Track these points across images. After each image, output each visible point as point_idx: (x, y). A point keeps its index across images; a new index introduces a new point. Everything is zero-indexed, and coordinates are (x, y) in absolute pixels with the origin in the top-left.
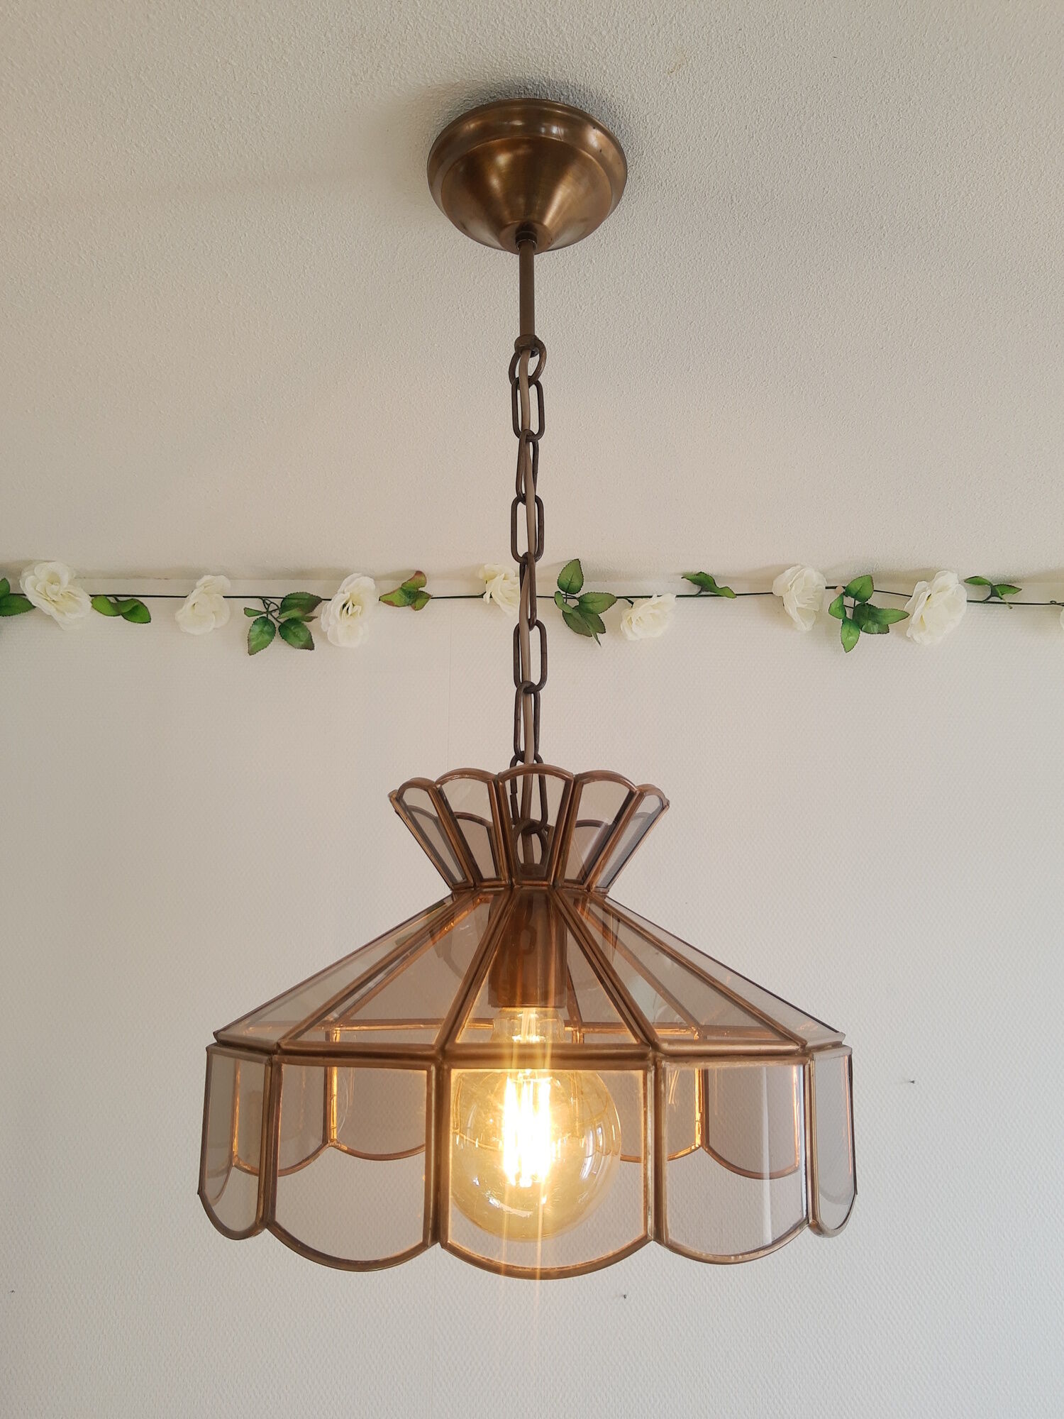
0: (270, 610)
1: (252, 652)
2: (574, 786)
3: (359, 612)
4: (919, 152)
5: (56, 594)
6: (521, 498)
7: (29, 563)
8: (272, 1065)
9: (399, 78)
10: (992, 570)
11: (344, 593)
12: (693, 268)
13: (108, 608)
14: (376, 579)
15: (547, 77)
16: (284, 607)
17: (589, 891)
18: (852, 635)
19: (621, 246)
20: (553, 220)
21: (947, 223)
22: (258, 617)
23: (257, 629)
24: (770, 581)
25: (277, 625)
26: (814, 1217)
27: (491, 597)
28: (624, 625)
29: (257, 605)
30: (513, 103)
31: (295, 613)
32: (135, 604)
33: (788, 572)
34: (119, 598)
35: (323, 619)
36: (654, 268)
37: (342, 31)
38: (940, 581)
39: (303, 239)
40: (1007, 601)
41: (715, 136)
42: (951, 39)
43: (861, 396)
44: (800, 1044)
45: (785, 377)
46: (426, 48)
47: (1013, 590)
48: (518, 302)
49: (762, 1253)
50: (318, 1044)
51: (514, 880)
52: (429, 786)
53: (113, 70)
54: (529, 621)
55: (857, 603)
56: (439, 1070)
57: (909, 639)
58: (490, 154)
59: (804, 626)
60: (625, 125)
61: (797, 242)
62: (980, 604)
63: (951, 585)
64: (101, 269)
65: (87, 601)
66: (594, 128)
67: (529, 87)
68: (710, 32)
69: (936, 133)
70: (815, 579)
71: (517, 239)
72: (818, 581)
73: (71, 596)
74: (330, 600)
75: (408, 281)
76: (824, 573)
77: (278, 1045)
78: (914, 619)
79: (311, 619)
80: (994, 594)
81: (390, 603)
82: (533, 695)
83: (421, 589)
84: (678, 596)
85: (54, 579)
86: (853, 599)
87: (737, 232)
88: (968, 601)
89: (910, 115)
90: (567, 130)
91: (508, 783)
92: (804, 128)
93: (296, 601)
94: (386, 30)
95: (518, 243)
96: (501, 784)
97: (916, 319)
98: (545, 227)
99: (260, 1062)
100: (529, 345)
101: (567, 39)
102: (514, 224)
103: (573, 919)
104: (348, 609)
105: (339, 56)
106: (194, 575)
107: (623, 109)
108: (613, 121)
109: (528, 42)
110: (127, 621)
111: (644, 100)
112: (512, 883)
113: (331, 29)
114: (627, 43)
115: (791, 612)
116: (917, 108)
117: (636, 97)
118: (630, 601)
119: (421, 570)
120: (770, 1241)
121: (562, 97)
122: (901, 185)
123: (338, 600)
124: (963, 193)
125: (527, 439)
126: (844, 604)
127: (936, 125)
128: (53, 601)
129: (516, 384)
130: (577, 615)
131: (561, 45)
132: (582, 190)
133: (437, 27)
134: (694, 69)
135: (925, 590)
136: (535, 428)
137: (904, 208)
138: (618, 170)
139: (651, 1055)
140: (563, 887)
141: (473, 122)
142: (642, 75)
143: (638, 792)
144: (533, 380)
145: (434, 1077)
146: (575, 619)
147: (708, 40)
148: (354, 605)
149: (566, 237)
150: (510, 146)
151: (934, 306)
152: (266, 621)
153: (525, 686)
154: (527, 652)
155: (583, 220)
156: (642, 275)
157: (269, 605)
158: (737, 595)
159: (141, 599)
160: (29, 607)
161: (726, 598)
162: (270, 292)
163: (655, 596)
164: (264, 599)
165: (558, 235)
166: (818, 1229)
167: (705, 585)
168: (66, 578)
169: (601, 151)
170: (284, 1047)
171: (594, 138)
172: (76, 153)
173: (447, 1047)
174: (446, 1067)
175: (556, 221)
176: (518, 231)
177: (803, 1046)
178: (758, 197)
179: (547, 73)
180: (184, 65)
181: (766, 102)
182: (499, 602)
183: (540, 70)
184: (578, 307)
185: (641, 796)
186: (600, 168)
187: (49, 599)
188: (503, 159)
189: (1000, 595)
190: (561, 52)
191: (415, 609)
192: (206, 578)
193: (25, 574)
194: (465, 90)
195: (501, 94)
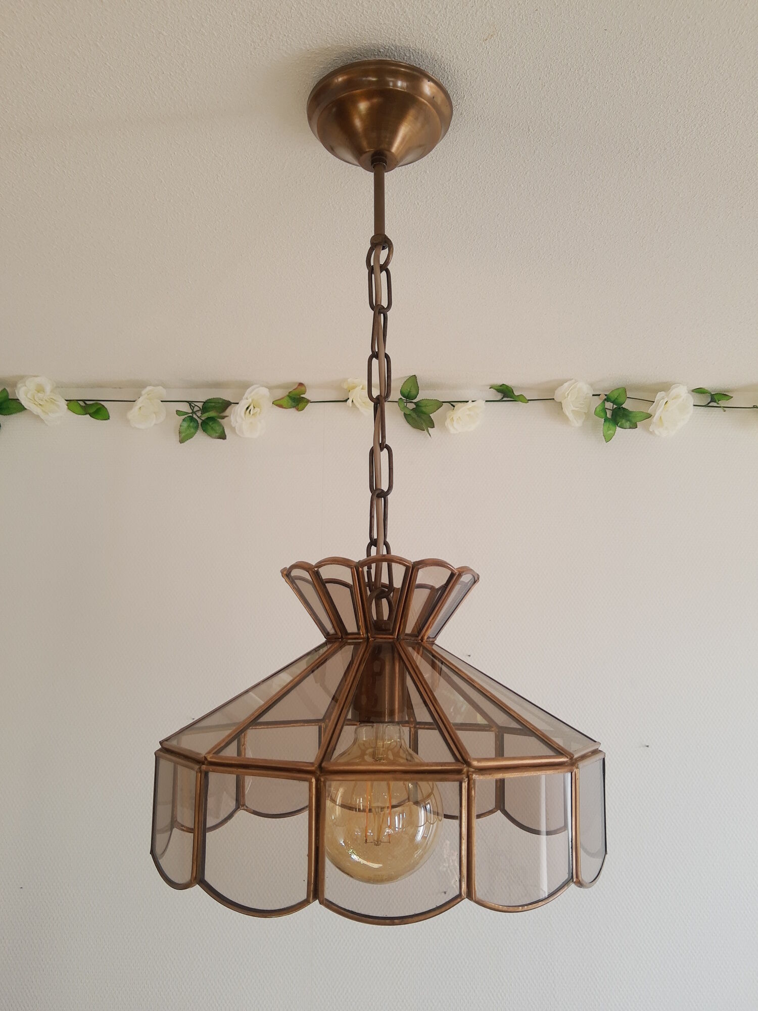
0: (195, 410)
1: (182, 441)
2: (412, 569)
3: (258, 412)
4: (666, 97)
5: (42, 400)
6: (375, 355)
7: (22, 378)
8: (201, 772)
9: (286, 44)
10: (711, 383)
11: (247, 399)
12: (500, 177)
13: (79, 409)
14: (270, 388)
15: (394, 43)
16: (204, 409)
17: (422, 641)
18: (610, 430)
19: (448, 161)
20: (398, 148)
21: (686, 146)
22: (186, 416)
23: (185, 425)
24: (553, 390)
25: (200, 421)
26: (577, 877)
27: (353, 401)
28: (448, 422)
29: (185, 408)
30: (369, 63)
31: (212, 414)
32: (99, 406)
33: (566, 385)
34: (87, 402)
35: (232, 418)
36: (471, 177)
37: (244, 11)
38: (674, 391)
39: (217, 156)
40: (722, 406)
41: (517, 85)
42: (691, 17)
43: (620, 265)
44: (569, 757)
45: (565, 252)
46: (306, 22)
47: (728, 398)
48: (373, 200)
49: (540, 904)
50: (232, 759)
51: (369, 635)
52: (309, 568)
53: (77, 39)
54: (380, 445)
55: (615, 406)
56: (317, 780)
57: (652, 433)
58: (354, 101)
59: (577, 423)
60: (451, 77)
61: (576, 159)
62: (703, 408)
63: (682, 393)
64: (70, 177)
65: (64, 404)
66: (429, 81)
67: (382, 50)
68: (514, 11)
69: (679, 84)
70: (586, 390)
71: (372, 163)
72: (587, 390)
73: (52, 401)
74: (238, 403)
75: (293, 185)
76: (591, 385)
77: (206, 759)
78: (655, 419)
79: (223, 418)
80: (713, 400)
81: (280, 406)
82: (383, 498)
83: (302, 396)
84: (486, 401)
85: (40, 389)
86: (612, 404)
87: (533, 151)
88: (694, 405)
89: (660, 71)
90: (408, 84)
91: (365, 569)
92: (582, 79)
93: (213, 404)
94: (276, 10)
95: (373, 165)
96: (360, 569)
97: (662, 212)
98: (392, 154)
99: (193, 769)
100: (380, 241)
101: (410, 17)
102: (370, 151)
103: (411, 663)
104: (250, 411)
105: (242, 29)
106: (140, 386)
107: (450, 66)
108: (443, 74)
109: (381, 19)
110: (92, 419)
111: (465, 60)
112: (368, 636)
113: (236, 10)
114: (454, 20)
115: (567, 414)
116: (665, 66)
117: (459, 58)
118: (452, 405)
119: (303, 383)
120: (546, 895)
121: (406, 57)
122: (653, 119)
123: (244, 404)
124: (697, 125)
125: (380, 311)
126: (606, 407)
127: (679, 78)
128: (40, 404)
129: (371, 270)
130: (414, 415)
131: (405, 21)
132: (419, 125)
133: (314, 8)
134: (502, 38)
135: (663, 398)
136: (385, 303)
137: (654, 136)
138: (445, 110)
139: (465, 770)
140: (404, 639)
141: (341, 77)
142: (464, 43)
143: (457, 573)
144: (384, 268)
145: (314, 786)
146: (413, 418)
147: (513, 18)
148: (254, 407)
149: (409, 158)
150: (368, 96)
151: (674, 203)
152: (192, 419)
153: (377, 492)
154: (379, 468)
155: (420, 146)
156: (463, 181)
157: (194, 407)
158: (529, 400)
159: (102, 403)
160: (22, 409)
161: (520, 402)
162: (193, 193)
163: (470, 401)
164: (190, 403)
165: (402, 158)
166: (580, 884)
167: (506, 393)
168: (48, 388)
169: (433, 98)
170: (209, 759)
171: (428, 88)
172: (51, 96)
173: (323, 765)
174: (322, 779)
175: (400, 149)
176: (373, 156)
177: (571, 758)
178: (548, 128)
179: (395, 40)
180: (129, 35)
181: (554, 61)
182: (358, 406)
183: (389, 38)
184: (416, 203)
185: (460, 575)
186: (433, 110)
187: (36, 403)
188: (363, 106)
189: (717, 401)
190: (405, 26)
191: (298, 410)
192: (149, 388)
193: (19, 386)
194: (335, 52)
195: (361, 55)
